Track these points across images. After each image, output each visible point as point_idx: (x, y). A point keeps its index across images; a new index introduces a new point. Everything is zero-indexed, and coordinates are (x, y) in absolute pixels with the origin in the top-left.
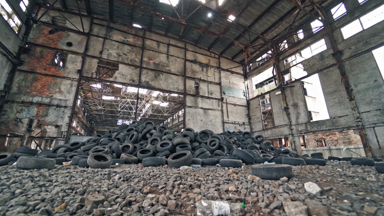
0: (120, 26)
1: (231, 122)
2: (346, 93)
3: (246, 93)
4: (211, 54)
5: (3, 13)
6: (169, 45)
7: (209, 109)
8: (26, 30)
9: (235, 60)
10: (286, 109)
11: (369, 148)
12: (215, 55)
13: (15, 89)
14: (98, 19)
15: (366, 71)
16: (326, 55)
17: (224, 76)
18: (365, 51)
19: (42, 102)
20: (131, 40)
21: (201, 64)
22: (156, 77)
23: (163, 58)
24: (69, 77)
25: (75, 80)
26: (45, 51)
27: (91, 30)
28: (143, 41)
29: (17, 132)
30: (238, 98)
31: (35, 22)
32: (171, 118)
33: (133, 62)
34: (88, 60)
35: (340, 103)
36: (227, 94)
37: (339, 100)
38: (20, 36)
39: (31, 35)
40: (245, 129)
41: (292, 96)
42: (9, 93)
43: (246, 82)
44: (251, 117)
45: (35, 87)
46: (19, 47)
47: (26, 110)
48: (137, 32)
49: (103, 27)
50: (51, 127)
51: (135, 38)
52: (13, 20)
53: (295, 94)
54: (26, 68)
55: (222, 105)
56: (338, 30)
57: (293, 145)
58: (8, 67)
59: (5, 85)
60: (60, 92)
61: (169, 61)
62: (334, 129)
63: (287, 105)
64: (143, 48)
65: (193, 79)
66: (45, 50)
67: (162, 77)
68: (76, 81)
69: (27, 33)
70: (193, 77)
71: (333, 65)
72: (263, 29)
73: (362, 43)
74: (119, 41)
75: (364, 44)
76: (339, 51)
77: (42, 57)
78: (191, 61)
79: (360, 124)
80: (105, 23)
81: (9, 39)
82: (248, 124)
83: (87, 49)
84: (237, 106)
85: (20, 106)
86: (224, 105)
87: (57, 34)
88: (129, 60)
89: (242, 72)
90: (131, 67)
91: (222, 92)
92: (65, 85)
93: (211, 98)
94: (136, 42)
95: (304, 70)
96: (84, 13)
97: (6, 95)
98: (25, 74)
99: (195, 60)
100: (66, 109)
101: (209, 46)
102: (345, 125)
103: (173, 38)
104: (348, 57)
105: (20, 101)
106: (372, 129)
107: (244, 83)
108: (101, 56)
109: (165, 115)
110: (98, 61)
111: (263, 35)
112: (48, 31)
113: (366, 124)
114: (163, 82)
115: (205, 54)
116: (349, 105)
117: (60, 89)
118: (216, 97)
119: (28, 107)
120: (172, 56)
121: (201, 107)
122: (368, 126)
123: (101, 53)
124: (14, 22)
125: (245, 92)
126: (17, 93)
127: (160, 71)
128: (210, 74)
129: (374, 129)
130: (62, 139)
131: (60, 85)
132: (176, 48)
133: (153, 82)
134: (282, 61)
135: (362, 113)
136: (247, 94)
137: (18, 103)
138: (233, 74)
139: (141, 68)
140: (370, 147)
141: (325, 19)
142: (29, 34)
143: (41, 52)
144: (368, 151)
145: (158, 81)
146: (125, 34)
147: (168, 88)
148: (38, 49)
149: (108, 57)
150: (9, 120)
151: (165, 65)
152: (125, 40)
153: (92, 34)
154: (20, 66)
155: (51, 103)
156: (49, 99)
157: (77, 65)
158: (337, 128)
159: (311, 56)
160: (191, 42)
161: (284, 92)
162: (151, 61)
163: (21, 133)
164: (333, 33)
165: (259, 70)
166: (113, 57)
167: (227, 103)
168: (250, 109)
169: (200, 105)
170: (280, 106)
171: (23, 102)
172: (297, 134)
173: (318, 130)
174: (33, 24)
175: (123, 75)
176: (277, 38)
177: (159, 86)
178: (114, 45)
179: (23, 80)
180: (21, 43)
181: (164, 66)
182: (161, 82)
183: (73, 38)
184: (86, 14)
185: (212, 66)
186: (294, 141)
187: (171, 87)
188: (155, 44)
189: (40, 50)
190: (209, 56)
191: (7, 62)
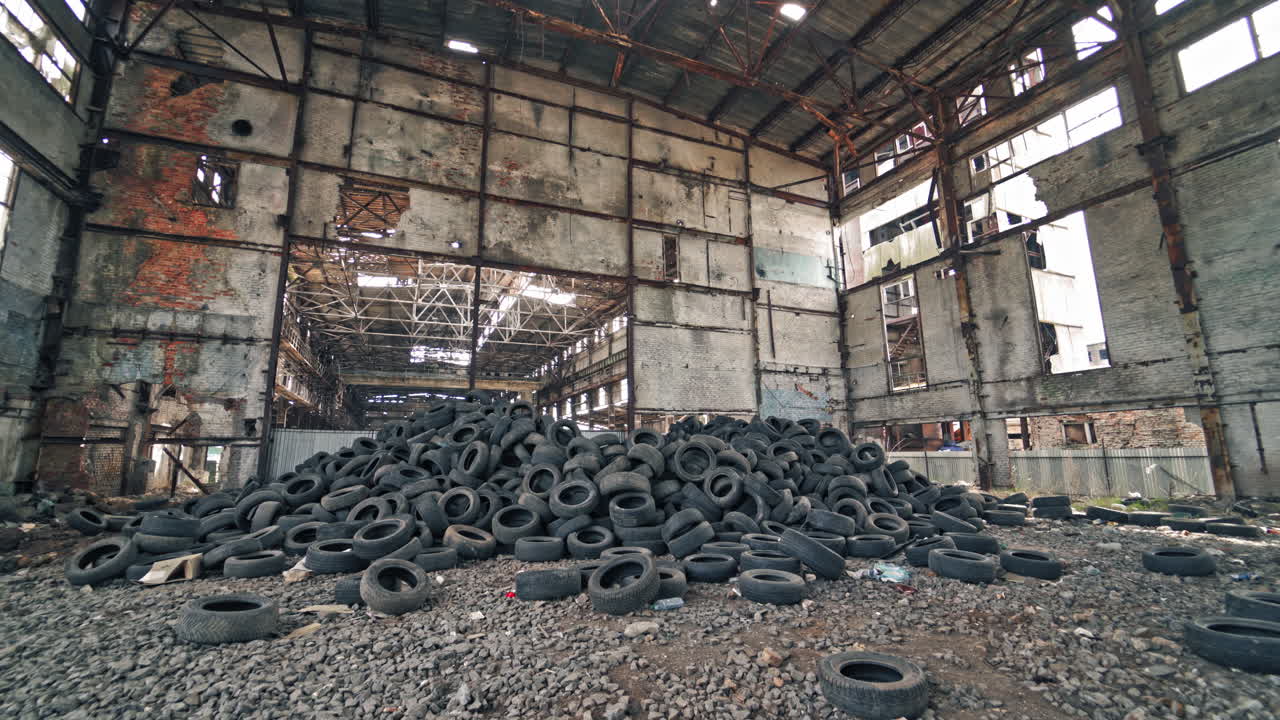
0: (406, 51)
1: (783, 368)
2: (1172, 283)
3: (836, 269)
4: (717, 137)
5: (18, 39)
6: (573, 110)
7: (712, 329)
8: (95, 87)
9: (800, 153)
10: (968, 329)
11: (1228, 468)
12: (731, 141)
13: (86, 290)
14: (330, 29)
15: (1249, 212)
16: (1118, 146)
17: (762, 213)
18: (1254, 139)
19: (176, 327)
20: (444, 99)
21: (683, 175)
22: (533, 227)
23: (553, 159)
24: (250, 239)
25: (271, 249)
26: (166, 154)
27: (308, 70)
28: (487, 102)
29: (108, 418)
30: (806, 287)
31: (123, 54)
32: (585, 340)
33: (456, 178)
34: (307, 178)
35: (1150, 317)
36: (770, 275)
37: (1148, 306)
38: (80, 109)
39: (114, 104)
40: (828, 389)
41: (992, 285)
42: (70, 305)
43: (837, 231)
44: (850, 350)
45: (150, 281)
46: (81, 146)
47: (130, 355)
48: (462, 69)
49: (346, 59)
50: (213, 406)
51: (458, 92)
52: (50, 57)
53: (999, 281)
54: (112, 216)
55: (754, 312)
56: (1166, 57)
57: (984, 449)
58: (55, 218)
59: (54, 278)
60: (229, 292)
61: (575, 170)
62: (1121, 402)
63: (972, 315)
64: (487, 127)
65: (658, 226)
66: (164, 153)
67: (555, 225)
68: (275, 253)
69: (100, 97)
70: (657, 219)
71: (1138, 185)
72: (900, 48)
73: (1247, 110)
74: (405, 106)
75: (1254, 113)
76: (1162, 135)
77: (157, 176)
78: (650, 166)
79: (1209, 390)
80: (351, 43)
81: (45, 124)
82: (839, 372)
83: (300, 142)
84: (803, 315)
85: (109, 343)
86: (762, 313)
87: (199, 94)
88: (441, 173)
89: (824, 197)
90: (450, 197)
91: (755, 270)
92: (242, 268)
93: (716, 289)
94: (463, 107)
95: (1038, 197)
96: (280, 12)
97: (62, 309)
98: (111, 237)
99: (665, 161)
100: (252, 348)
101: (711, 108)
102: (1157, 392)
103: (586, 85)
104: (1193, 158)
105: (109, 327)
106: (1247, 407)
107: (831, 233)
108: (349, 165)
109: (566, 332)
110: (340, 181)
111: (900, 69)
112: (168, 85)
113: (1229, 391)
114: (558, 243)
115: (698, 136)
116: (1179, 327)
117: (226, 282)
118: (734, 288)
119: (135, 345)
120: (583, 150)
121: (684, 322)
122: (1236, 399)
123: (348, 151)
124: (55, 63)
125: (833, 265)
126: (95, 301)
127: (544, 205)
128: (713, 208)
129: (1253, 410)
130: (249, 443)
131: (226, 271)
132: (599, 122)
133: (524, 246)
134: (963, 162)
135: (1221, 353)
136: (840, 272)
137: (102, 333)
138: (792, 203)
139: (483, 197)
140: (1233, 467)
141: (1124, 17)
142: (108, 98)
143: (154, 160)
144: (1224, 479)
145: (541, 238)
146: (422, 79)
147: (572, 262)
148: (144, 151)
149: (372, 166)
150: (84, 389)
151: (565, 184)
152: (425, 99)
153: (312, 85)
154: (92, 212)
155: (202, 330)
156: (196, 317)
157: (272, 198)
158: (1131, 398)
159: (1066, 148)
160: (647, 96)
161: (966, 272)
162: (515, 173)
163: (121, 421)
164: (1147, 66)
165: (884, 192)
166: (389, 164)
167: (770, 306)
168: (849, 323)
169: (682, 316)
170: (948, 319)
171: (117, 332)
172: (1000, 413)
173: (1071, 403)
174: (115, 65)
175: (425, 225)
176: (951, 77)
177: (545, 258)
178: (389, 123)
179: (107, 258)
180: (87, 135)
181: (557, 187)
182: (551, 244)
183: (253, 103)
184: (286, 14)
185: (722, 179)
186: (988, 436)
187: (586, 258)
188: (523, 112)
189: (148, 155)
190: (712, 144)
191: (51, 202)
